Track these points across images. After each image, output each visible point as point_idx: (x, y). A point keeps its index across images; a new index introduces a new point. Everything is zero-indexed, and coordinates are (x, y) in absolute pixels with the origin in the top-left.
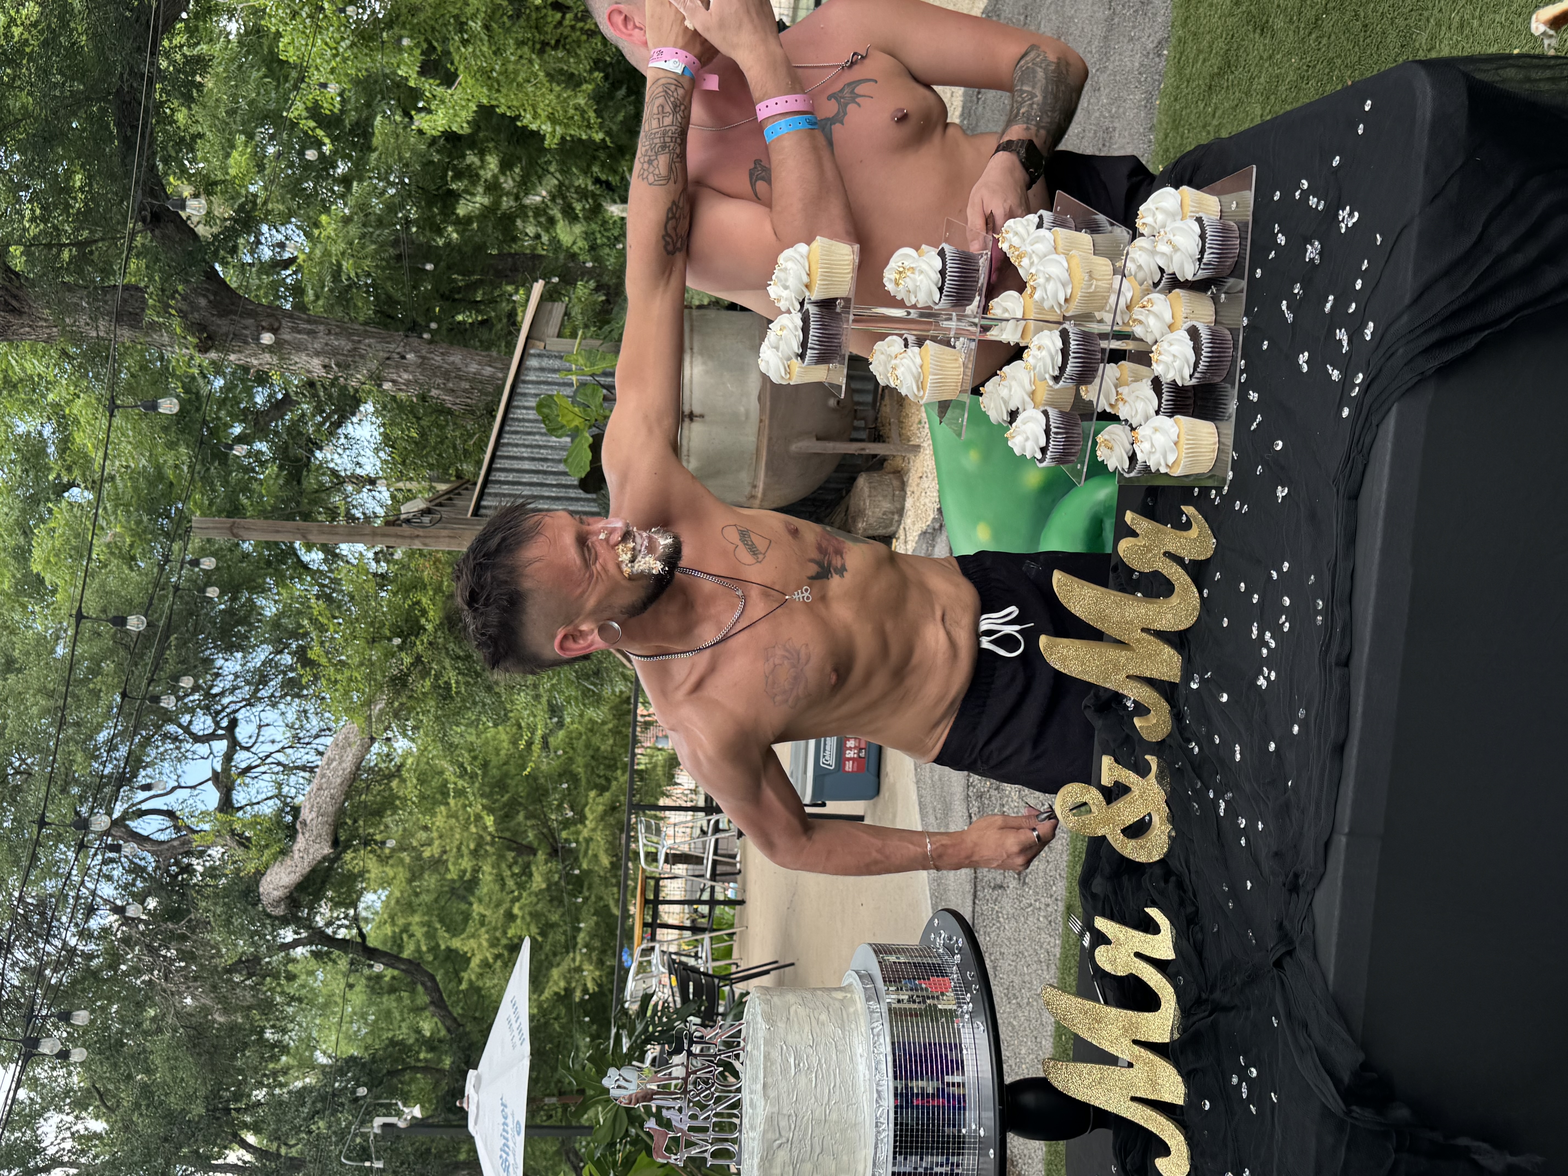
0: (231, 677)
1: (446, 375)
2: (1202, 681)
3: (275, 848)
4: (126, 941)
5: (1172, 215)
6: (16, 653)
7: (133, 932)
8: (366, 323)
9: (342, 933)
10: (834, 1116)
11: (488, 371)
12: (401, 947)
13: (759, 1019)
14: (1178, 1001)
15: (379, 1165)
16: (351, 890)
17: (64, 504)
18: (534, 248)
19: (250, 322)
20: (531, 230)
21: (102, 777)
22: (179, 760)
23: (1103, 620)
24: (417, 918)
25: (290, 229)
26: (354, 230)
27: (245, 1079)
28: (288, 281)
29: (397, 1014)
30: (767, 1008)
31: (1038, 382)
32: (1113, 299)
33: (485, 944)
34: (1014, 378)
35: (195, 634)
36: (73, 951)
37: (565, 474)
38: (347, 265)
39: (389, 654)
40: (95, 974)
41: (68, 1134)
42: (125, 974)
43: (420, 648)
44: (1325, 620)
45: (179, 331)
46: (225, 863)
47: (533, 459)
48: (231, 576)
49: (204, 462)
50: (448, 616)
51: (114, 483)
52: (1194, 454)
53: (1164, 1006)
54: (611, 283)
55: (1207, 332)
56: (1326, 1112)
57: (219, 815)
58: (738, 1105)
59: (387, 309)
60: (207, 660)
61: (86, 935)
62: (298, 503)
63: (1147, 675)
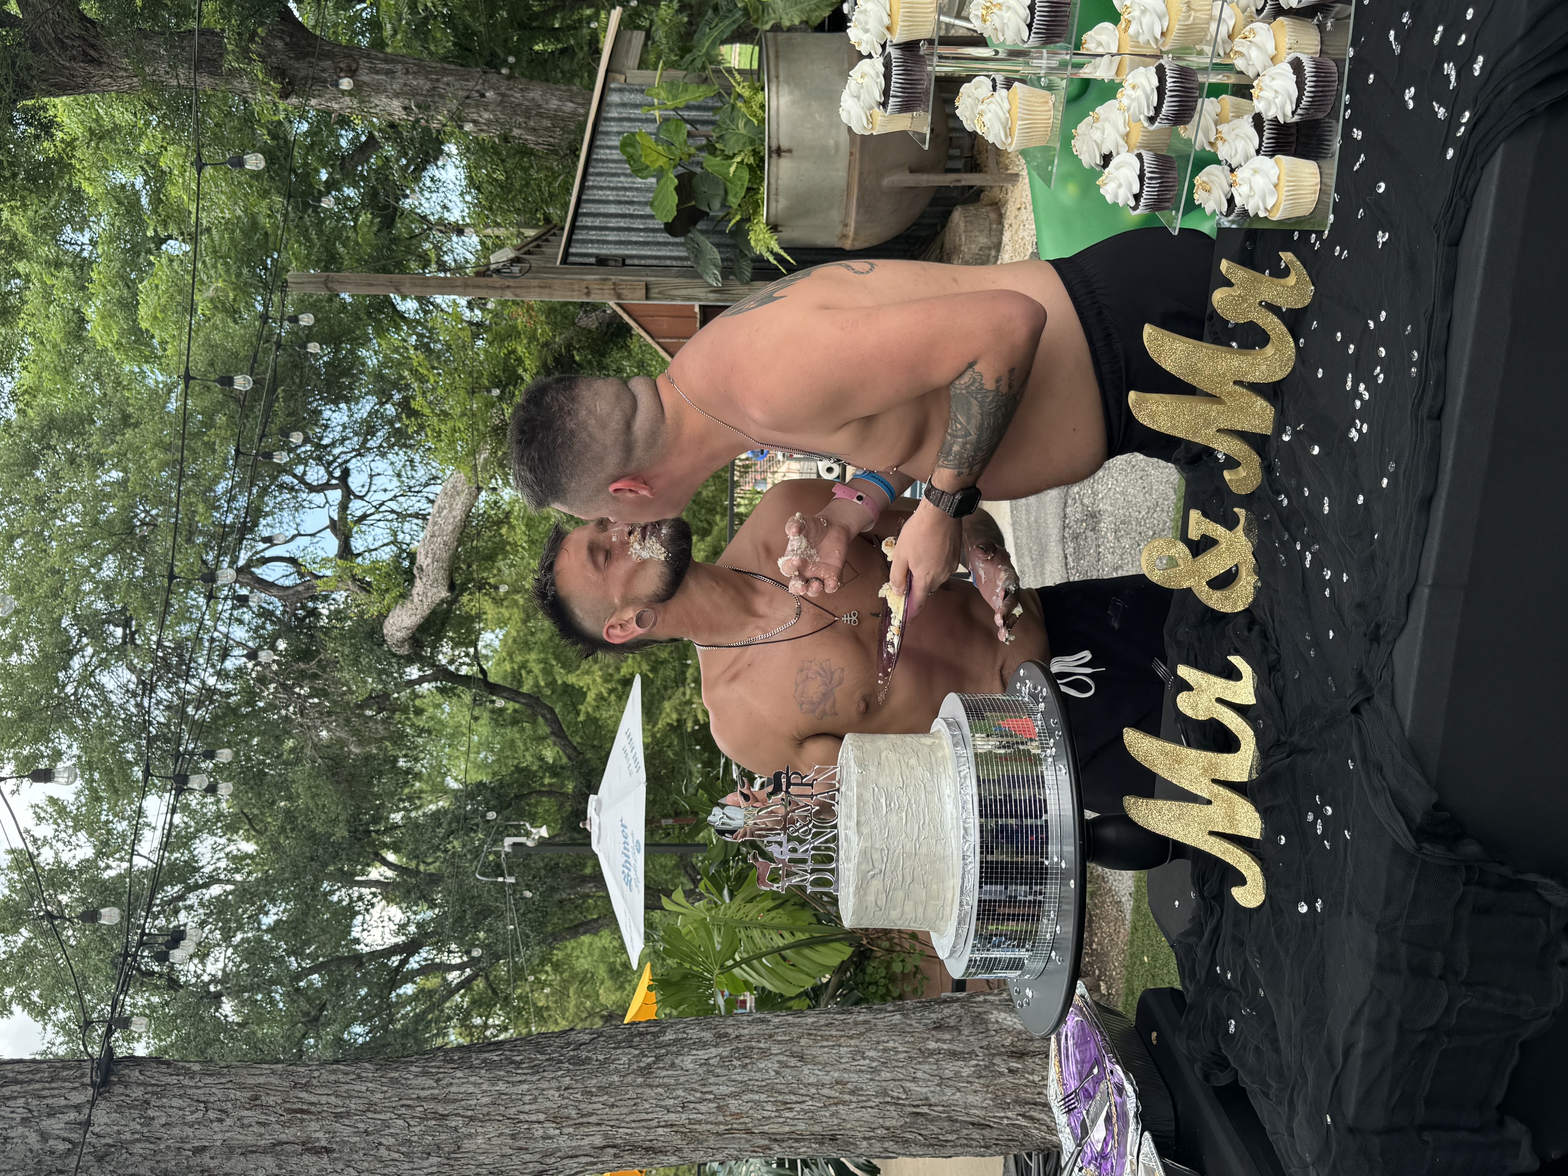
0: (340, 428)
1: (527, 113)
2: (1295, 433)
3: (395, 593)
4: (261, 680)
6: (131, 409)
7: (268, 672)
8: (445, 59)
9: (465, 670)
10: (924, 850)
11: (569, 106)
12: (520, 682)
13: (852, 763)
14: (1257, 744)
15: (511, 880)
16: (470, 631)
17: (164, 259)
19: (327, 64)
21: (225, 526)
22: (297, 509)
23: (1195, 372)
24: (533, 656)
27: (382, 804)
28: (364, 15)
29: (520, 744)
30: (859, 754)
31: (1132, 124)
32: (1213, 26)
33: (599, 680)
34: (1107, 120)
35: (302, 386)
36: (212, 691)
37: (651, 217)
39: (489, 404)
40: (233, 711)
41: (222, 855)
42: (264, 710)
44: (1419, 372)
45: (260, 76)
46: (348, 607)
47: (619, 202)
48: (331, 327)
49: (296, 208)
50: (545, 365)
51: (210, 235)
52: (1294, 197)
53: (1243, 747)
54: (693, 2)
55: (1311, 64)
56: (1397, 848)
57: (339, 561)
58: (835, 840)
59: (465, 42)
60: (316, 411)
61: (222, 675)
62: (392, 251)
63: (1239, 427)
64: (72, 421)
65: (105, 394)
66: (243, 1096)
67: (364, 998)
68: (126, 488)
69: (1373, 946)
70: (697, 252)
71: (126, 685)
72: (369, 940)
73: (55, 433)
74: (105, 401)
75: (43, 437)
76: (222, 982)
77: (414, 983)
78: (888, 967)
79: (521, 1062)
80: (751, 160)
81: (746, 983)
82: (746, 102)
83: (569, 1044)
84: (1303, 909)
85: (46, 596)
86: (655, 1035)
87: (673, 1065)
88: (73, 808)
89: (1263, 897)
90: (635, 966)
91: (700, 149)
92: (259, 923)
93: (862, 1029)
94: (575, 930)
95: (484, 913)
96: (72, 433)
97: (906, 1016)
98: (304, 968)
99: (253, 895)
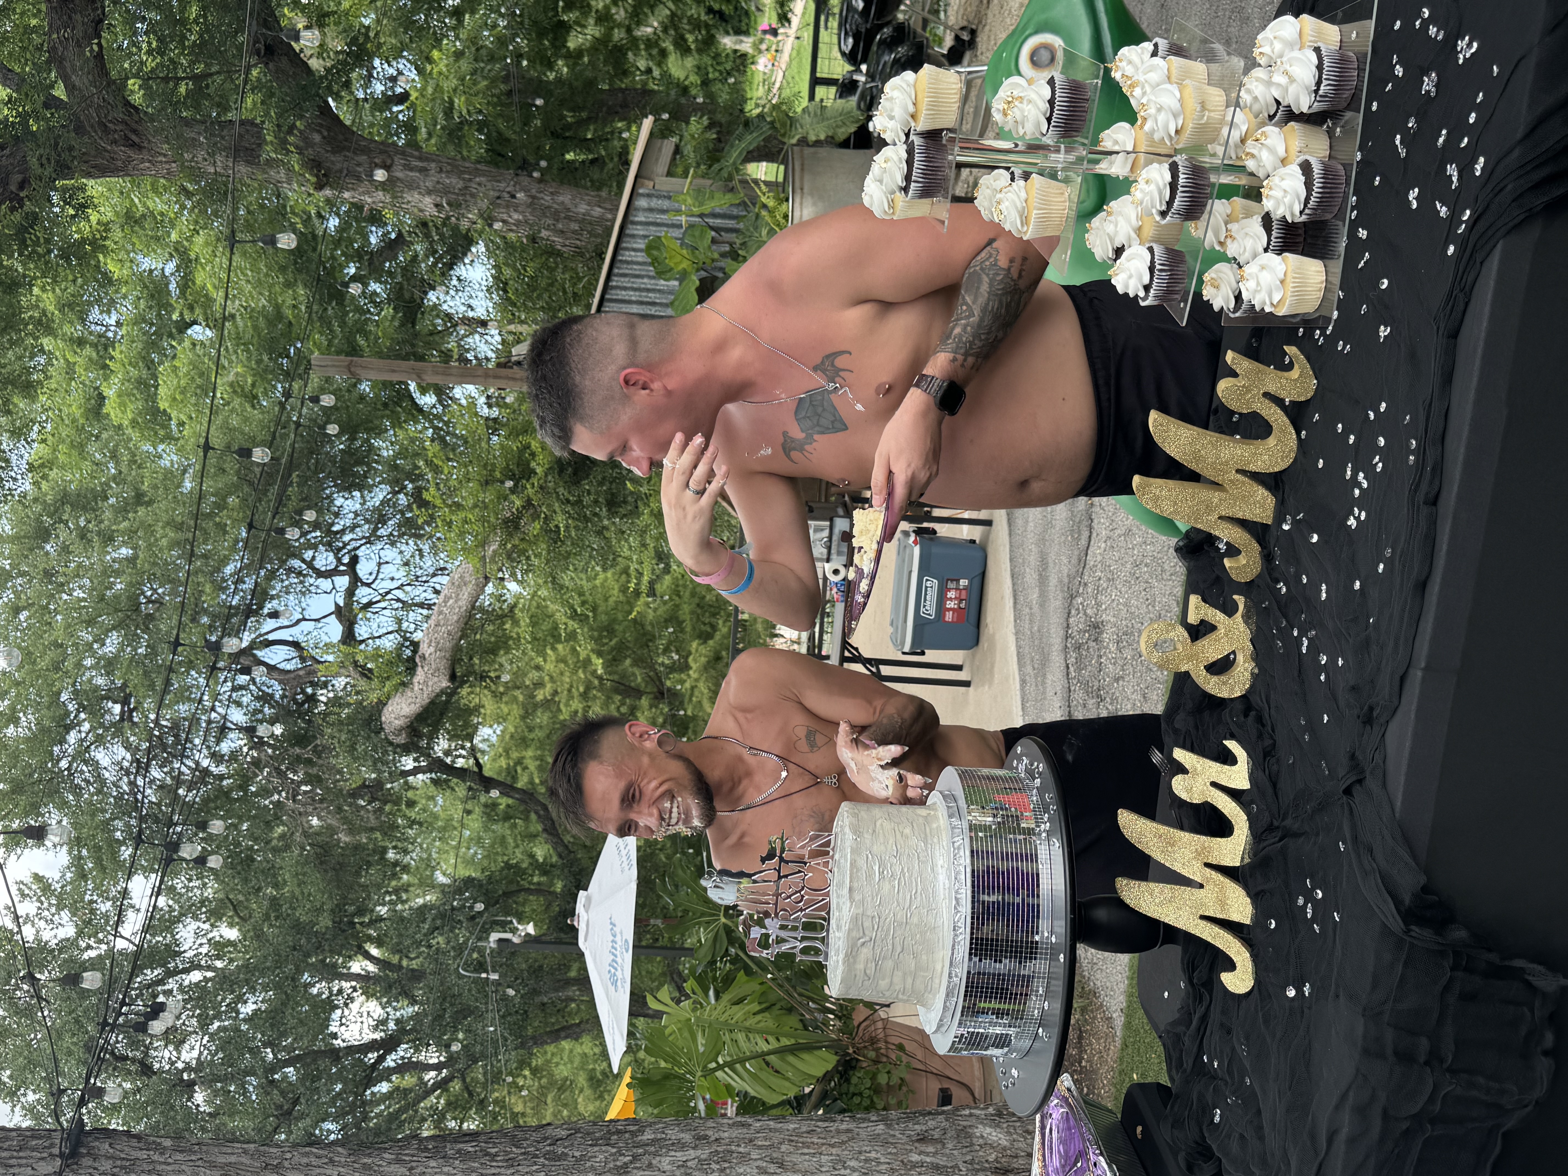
0: (351, 515)
1: (556, 216)
2: (1295, 523)
3: (396, 680)
4: (257, 763)
5: (1291, 45)
6: (145, 487)
7: (263, 756)
8: (478, 162)
9: (460, 763)
10: (915, 920)
11: (597, 211)
12: (515, 778)
13: (847, 830)
14: (1251, 828)
15: (494, 977)
16: (467, 724)
17: (187, 344)
18: (645, 82)
19: (363, 158)
20: (642, 64)
21: (231, 607)
22: (303, 594)
23: (1198, 459)
24: (530, 753)
25: (401, 64)
26: (465, 65)
27: (369, 895)
28: (400, 117)
29: (511, 840)
30: (854, 822)
31: (1145, 218)
32: (1225, 131)
34: (1120, 213)
35: (316, 472)
36: (206, 772)
38: (459, 102)
39: (502, 497)
40: (225, 794)
41: (204, 941)
42: (256, 794)
43: (530, 491)
44: (1417, 460)
45: (297, 168)
46: (348, 694)
47: (642, 303)
48: (349, 416)
49: (321, 301)
51: (235, 322)
52: (1300, 294)
53: (1236, 832)
54: (723, 120)
55: (1320, 166)
56: (1386, 930)
57: (342, 647)
58: (827, 908)
59: (498, 148)
60: (329, 497)
61: (217, 757)
62: (413, 346)
63: (1240, 515)
64: (85, 497)
65: (120, 472)
67: (339, 1094)
68: (135, 565)
69: (1360, 1029)
71: (119, 763)
72: (346, 1036)
73: (68, 508)
74: (118, 478)
75: (56, 511)
76: (196, 1070)
77: (390, 1081)
78: (874, 1078)
79: (496, 1155)
81: (728, 1087)
82: (771, 212)
83: (546, 1139)
84: (1291, 993)
85: (48, 670)
86: (633, 1134)
87: (650, 1166)
88: (58, 886)
89: (1252, 983)
90: (615, 1071)
91: (723, 255)
92: (238, 1013)
93: (844, 1137)
94: (557, 1035)
95: (465, 1012)
96: (85, 509)
97: (889, 1126)
98: (279, 1060)
99: (233, 983)
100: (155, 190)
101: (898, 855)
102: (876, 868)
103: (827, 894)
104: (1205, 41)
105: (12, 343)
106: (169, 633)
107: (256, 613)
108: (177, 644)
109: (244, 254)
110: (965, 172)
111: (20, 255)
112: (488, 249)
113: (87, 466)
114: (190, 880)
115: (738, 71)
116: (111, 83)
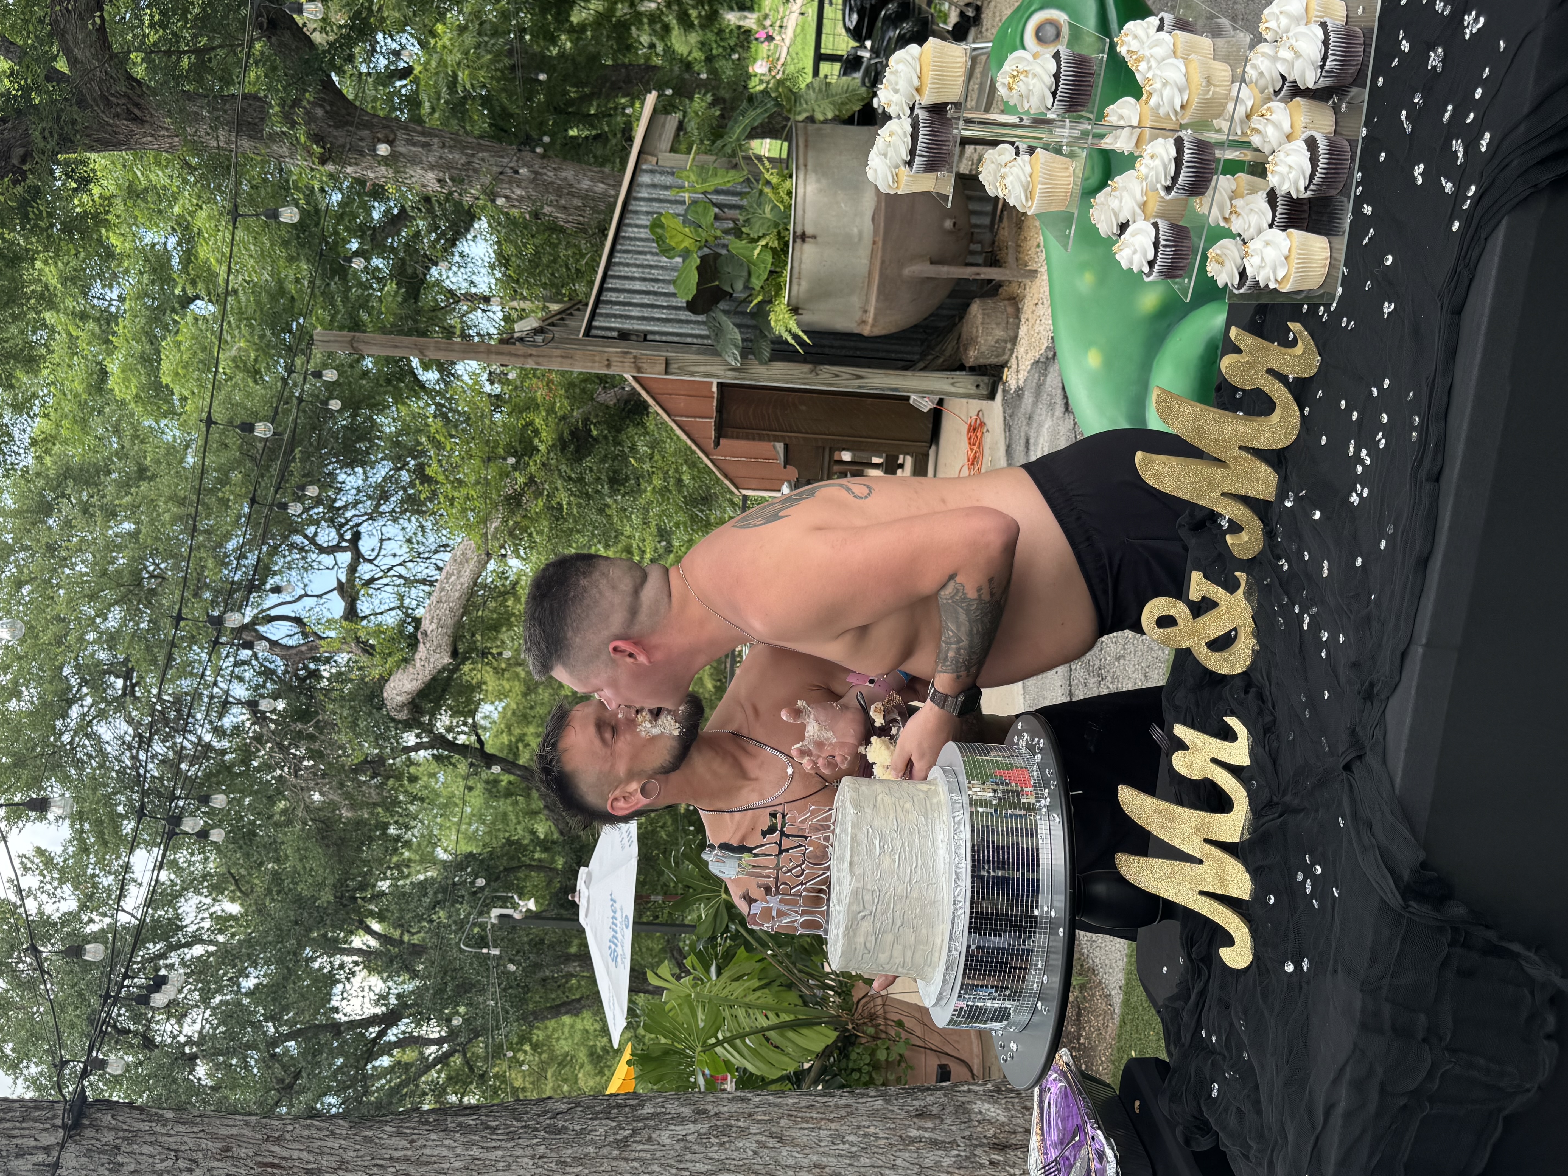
0: (354, 492)
1: (559, 192)
2: (1297, 499)
3: (398, 656)
4: (258, 739)
5: (1297, 20)
6: (148, 462)
7: (265, 730)
8: (481, 137)
9: (462, 739)
10: (915, 894)
11: (600, 187)
12: (516, 755)
13: (848, 804)
14: (1250, 804)
15: (496, 952)
16: (469, 701)
17: (189, 319)
18: (648, 58)
19: (366, 133)
20: (645, 39)
21: (233, 582)
22: (306, 569)
23: (1202, 435)
24: (531, 730)
25: (404, 38)
26: (469, 39)
27: (370, 871)
28: (403, 91)
29: (512, 817)
30: (855, 796)
31: (1150, 193)
32: (1230, 106)
34: (1125, 188)
35: (319, 448)
36: (208, 747)
37: (674, 295)
38: (463, 76)
39: (504, 474)
40: (227, 768)
41: (206, 915)
42: (258, 769)
43: (533, 469)
44: (1420, 435)
45: (302, 140)
46: (351, 670)
47: (644, 280)
48: (352, 392)
49: (323, 276)
50: (561, 438)
51: (237, 297)
52: (1304, 270)
53: (1236, 808)
54: (727, 96)
55: (1325, 142)
56: (1384, 906)
57: (344, 623)
58: (827, 881)
59: (501, 123)
60: (331, 474)
61: (219, 732)
62: (416, 321)
63: (1242, 492)
64: (88, 471)
65: (123, 447)
66: (214, 1146)
67: (340, 1068)
68: (137, 540)
69: (1358, 1004)
70: (718, 332)
71: (121, 738)
72: (348, 1010)
73: (70, 483)
74: (121, 454)
75: (59, 486)
76: (198, 1044)
77: (391, 1055)
78: (873, 1054)
79: (497, 1128)
80: (775, 244)
81: (727, 1063)
82: (774, 188)
83: (546, 1112)
84: (1290, 968)
85: (50, 644)
86: (633, 1108)
87: (650, 1139)
88: (60, 860)
89: (1251, 958)
90: (616, 1046)
91: (726, 232)
92: (239, 986)
93: (843, 1113)
94: (557, 1010)
95: (466, 986)
96: (87, 483)
97: (888, 1102)
98: (281, 1034)
99: (235, 957)
100: (158, 163)
101: (898, 829)
102: (877, 842)
103: (828, 868)
104: (1212, 17)
105: (15, 318)
106: (171, 608)
107: (259, 588)
108: (179, 618)
109: (248, 228)
110: (969, 149)
111: (23, 229)
112: (490, 225)
113: (90, 440)
114: (192, 854)
115: (742, 46)
116: (113, 56)
